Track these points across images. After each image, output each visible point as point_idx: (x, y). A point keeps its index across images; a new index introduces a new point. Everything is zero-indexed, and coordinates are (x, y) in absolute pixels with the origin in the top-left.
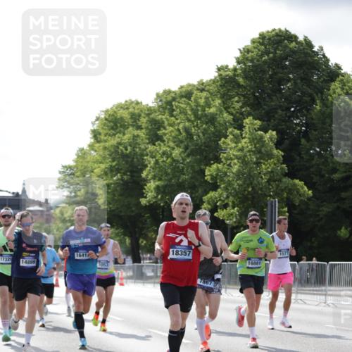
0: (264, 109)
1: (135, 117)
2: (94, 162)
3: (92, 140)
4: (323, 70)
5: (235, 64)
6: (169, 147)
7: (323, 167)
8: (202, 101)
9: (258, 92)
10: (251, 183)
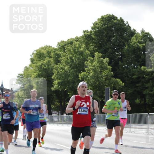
0: (103, 49)
1: (49, 53)
2: (32, 72)
3: (31, 63)
4: (128, 32)
5: (91, 29)
6: (63, 65)
7: (129, 73)
8: (77, 46)
9: (101, 41)
10: (98, 80)
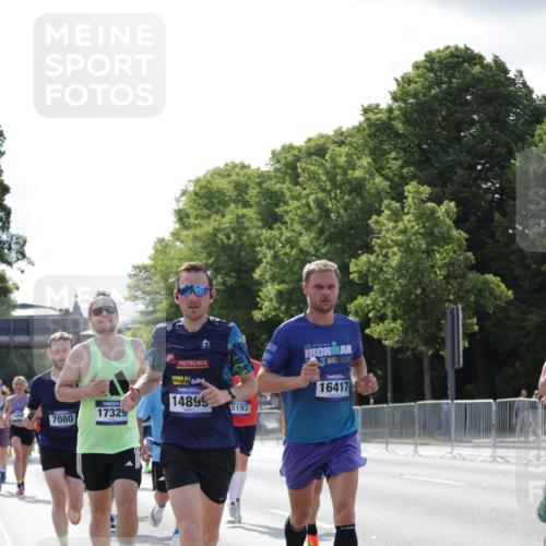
0: (436, 168)
1: (241, 188)
2: (180, 259)
3: (177, 226)
5: (390, 102)
6: (293, 231)
8: (342, 160)
9: (426, 143)
10: (420, 283)
